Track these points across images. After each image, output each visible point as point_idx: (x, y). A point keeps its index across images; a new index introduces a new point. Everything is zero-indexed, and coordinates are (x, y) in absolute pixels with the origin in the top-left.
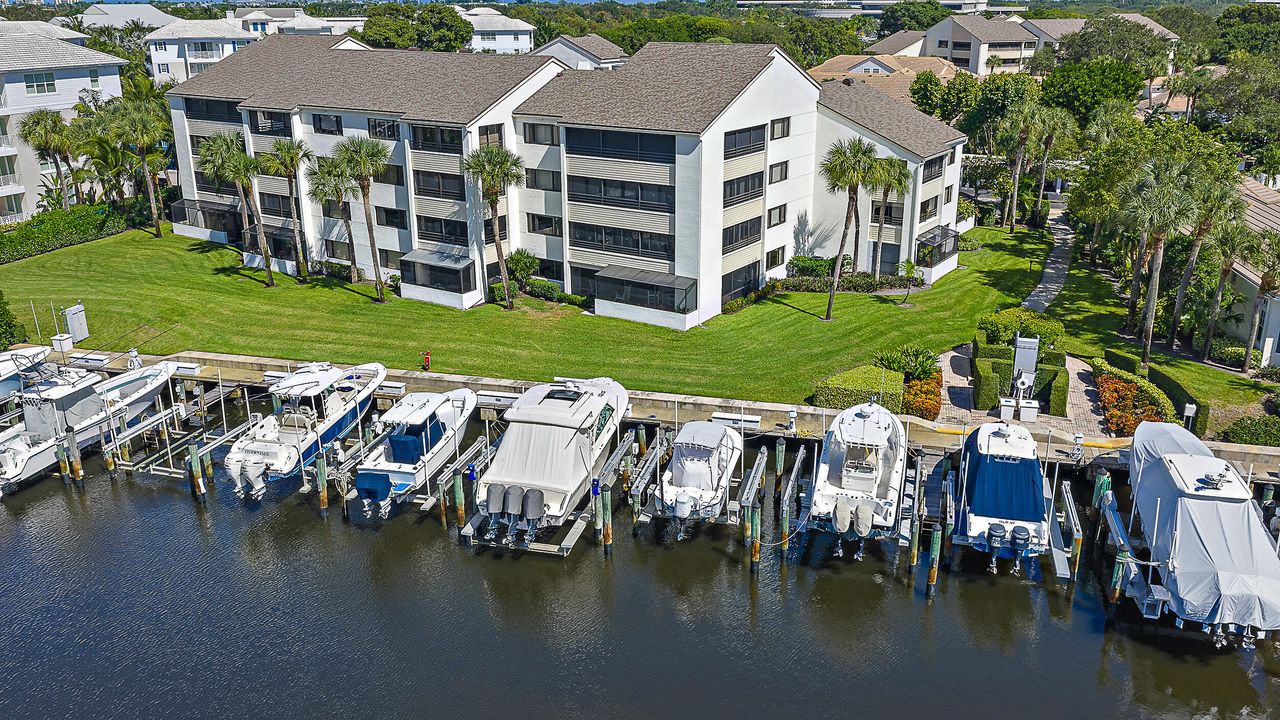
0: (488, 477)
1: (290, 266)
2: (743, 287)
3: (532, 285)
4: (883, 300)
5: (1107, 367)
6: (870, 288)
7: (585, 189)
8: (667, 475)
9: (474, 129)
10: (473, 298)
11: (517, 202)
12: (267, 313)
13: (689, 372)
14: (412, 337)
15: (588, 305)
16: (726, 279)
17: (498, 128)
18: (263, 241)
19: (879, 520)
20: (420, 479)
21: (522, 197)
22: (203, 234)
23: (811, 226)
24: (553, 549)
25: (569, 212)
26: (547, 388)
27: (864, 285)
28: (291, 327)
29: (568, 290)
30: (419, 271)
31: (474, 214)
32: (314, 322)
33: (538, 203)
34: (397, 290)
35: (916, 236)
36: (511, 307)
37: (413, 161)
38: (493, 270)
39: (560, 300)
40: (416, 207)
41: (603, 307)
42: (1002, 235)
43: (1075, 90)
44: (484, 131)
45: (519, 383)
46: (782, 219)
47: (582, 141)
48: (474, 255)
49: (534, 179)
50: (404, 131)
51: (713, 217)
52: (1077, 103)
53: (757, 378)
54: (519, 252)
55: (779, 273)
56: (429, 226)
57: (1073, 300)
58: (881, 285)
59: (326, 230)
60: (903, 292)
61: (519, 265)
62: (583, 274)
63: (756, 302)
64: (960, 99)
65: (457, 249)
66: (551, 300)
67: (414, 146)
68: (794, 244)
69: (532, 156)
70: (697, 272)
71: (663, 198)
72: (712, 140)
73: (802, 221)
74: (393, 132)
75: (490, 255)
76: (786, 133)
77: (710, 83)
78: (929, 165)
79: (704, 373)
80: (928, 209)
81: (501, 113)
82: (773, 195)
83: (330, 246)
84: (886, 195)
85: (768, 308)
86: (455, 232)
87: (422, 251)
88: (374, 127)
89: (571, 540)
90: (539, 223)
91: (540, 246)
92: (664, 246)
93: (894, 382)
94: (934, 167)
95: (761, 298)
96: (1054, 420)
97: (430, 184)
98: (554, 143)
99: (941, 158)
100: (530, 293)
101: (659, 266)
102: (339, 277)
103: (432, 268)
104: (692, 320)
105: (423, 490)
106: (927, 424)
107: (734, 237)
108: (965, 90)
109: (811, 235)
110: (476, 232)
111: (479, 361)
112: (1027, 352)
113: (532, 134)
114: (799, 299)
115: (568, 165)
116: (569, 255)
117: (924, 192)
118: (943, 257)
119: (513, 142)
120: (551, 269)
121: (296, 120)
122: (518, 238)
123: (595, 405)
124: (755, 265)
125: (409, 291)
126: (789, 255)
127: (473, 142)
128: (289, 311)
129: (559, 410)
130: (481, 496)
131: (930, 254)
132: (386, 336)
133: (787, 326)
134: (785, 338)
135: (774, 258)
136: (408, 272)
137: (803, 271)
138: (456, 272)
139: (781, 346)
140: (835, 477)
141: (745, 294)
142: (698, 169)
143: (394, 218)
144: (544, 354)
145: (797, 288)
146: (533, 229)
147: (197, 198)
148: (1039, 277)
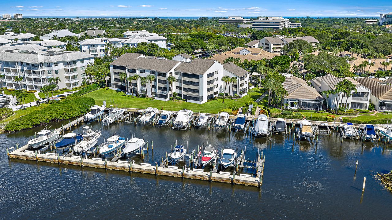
0: (175, 121)
1: (135, 95)
2: (210, 98)
3: (176, 98)
4: (233, 100)
5: (262, 109)
6: (231, 98)
7: (185, 82)
8: (198, 121)
9: (168, 73)
10: (167, 99)
11: (174, 84)
12: (134, 102)
13: (202, 110)
14: (159, 105)
15: (186, 101)
16: (207, 96)
17: (172, 73)
18: (129, 91)
19: (224, 125)
20: (166, 121)
21: (175, 84)
22: (116, 89)
23: (222, 88)
24: (184, 129)
25: (183, 86)
26: (182, 110)
27: (231, 97)
28: (139, 104)
29: (182, 98)
30: (158, 95)
31: (168, 86)
32: (142, 103)
33: (178, 84)
34: (155, 98)
35: (239, 90)
36: (174, 101)
37: (158, 78)
38: (171, 95)
39: (181, 100)
40: (158, 85)
41: (188, 101)
42: (258, 89)
43: (278, 61)
44: (170, 73)
45: (176, 112)
46: (217, 87)
47: (185, 75)
48: (168, 93)
49: (177, 81)
50: (156, 73)
51: (205, 87)
52: (278, 63)
53: (211, 110)
54: (174, 92)
55: (217, 96)
56: (160, 88)
57: (264, 100)
58: (233, 98)
59: (142, 88)
60: (236, 99)
61: (175, 94)
62: (185, 96)
63: (213, 100)
64: (251, 65)
65: (165, 92)
66: (180, 100)
67: (158, 76)
68: (219, 91)
69: (177, 77)
70: (203, 95)
71: (198, 84)
72: (205, 76)
73: (221, 87)
74: (154, 73)
75: (170, 93)
76: (217, 73)
77: (205, 66)
78: (241, 78)
79: (204, 110)
80: (241, 85)
81: (172, 71)
82: (215, 83)
83: (142, 91)
84: (233, 83)
85: (214, 101)
86: (165, 89)
87: (159, 92)
88: (151, 72)
89: (186, 128)
90: (177, 88)
91: (178, 91)
92: (198, 91)
93: (231, 111)
94: (242, 78)
95: (213, 99)
96: (253, 116)
97: (160, 81)
98: (181, 75)
99: (244, 77)
100: (176, 99)
101: (197, 94)
102: (144, 96)
103: (160, 95)
104: (202, 103)
105: (166, 123)
106: (235, 116)
107: (209, 90)
108: (252, 63)
109: (223, 89)
110: (168, 89)
111: (170, 109)
112: (251, 107)
113: (177, 74)
114: (219, 99)
115: (183, 79)
116: (183, 93)
117: (240, 82)
118: (244, 93)
119: (174, 75)
120: (180, 95)
121: (137, 71)
122: (174, 90)
123: (189, 112)
124: (212, 94)
125: (156, 98)
126: (219, 93)
127: (168, 75)
128: (138, 102)
129: (184, 113)
130: (175, 123)
131: (242, 92)
132: (155, 105)
133: (217, 103)
134: (216, 105)
135: (216, 93)
136: (156, 95)
137: (221, 95)
138: (165, 95)
139: (215, 106)
140: (219, 121)
141: (211, 99)
142: (203, 80)
143: (154, 87)
144: (180, 107)
145: (219, 98)
146: (176, 89)
147: (114, 82)
148: (260, 96)
